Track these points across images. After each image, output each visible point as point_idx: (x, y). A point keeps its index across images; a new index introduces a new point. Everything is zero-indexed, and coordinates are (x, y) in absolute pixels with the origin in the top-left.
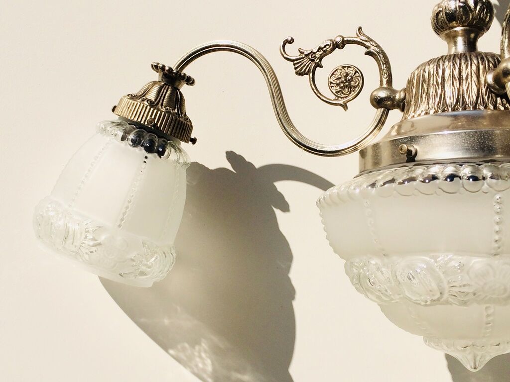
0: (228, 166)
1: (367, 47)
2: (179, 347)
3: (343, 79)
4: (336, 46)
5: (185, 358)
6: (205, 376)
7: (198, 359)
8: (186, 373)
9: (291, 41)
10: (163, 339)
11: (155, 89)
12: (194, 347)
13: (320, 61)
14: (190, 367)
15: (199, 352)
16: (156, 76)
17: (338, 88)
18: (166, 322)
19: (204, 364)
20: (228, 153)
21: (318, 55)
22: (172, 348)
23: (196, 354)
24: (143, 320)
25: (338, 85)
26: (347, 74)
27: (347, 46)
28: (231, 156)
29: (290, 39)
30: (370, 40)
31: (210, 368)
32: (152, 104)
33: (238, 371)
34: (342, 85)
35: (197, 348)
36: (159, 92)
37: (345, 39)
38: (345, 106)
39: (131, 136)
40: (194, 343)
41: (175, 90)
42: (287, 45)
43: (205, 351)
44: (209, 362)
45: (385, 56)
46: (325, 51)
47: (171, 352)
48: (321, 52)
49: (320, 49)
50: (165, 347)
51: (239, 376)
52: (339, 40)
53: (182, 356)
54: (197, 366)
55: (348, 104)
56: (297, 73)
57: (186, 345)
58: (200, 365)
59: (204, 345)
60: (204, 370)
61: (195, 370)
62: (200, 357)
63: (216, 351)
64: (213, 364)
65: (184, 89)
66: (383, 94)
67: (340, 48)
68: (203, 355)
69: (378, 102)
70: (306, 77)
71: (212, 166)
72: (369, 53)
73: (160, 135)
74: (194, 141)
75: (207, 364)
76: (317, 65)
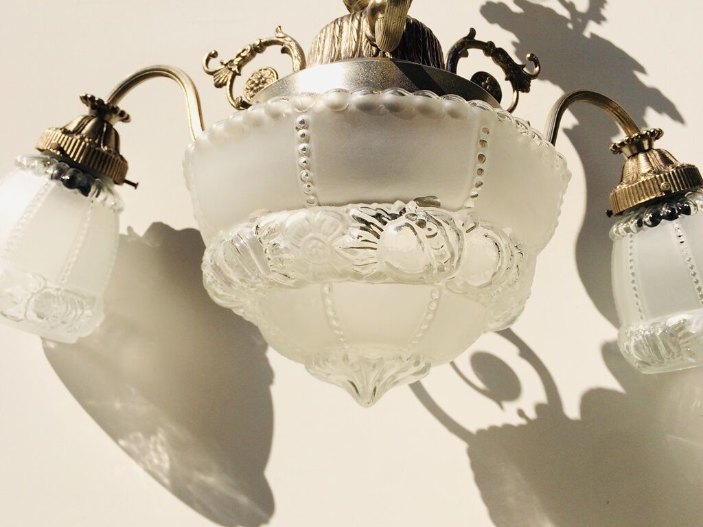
1: (282, 44)
2: (131, 436)
3: (257, 82)
4: (255, 50)
5: (137, 451)
6: (161, 475)
7: (153, 454)
8: (138, 470)
9: (214, 55)
10: (112, 427)
12: (149, 439)
13: (240, 67)
14: (143, 463)
15: (155, 444)
17: (251, 93)
18: (118, 405)
19: (160, 460)
21: (236, 61)
22: (123, 437)
23: (151, 446)
24: (91, 403)
25: (252, 89)
26: (262, 77)
27: (266, 48)
29: (213, 52)
30: (286, 36)
31: (166, 465)
33: (200, 470)
34: (255, 88)
35: (152, 439)
37: (262, 41)
40: (150, 432)
42: (211, 60)
43: (162, 444)
44: (166, 457)
47: (122, 442)
48: (240, 59)
49: (239, 55)
50: (115, 435)
51: (203, 477)
53: (134, 448)
54: (151, 461)
57: (140, 435)
58: (156, 461)
59: (161, 436)
60: (160, 468)
61: (150, 468)
62: (156, 450)
63: (175, 445)
64: (171, 460)
67: (259, 52)
68: (160, 448)
72: (284, 50)
73: (72, 164)
74: (135, 185)
75: (163, 459)
76: (235, 74)
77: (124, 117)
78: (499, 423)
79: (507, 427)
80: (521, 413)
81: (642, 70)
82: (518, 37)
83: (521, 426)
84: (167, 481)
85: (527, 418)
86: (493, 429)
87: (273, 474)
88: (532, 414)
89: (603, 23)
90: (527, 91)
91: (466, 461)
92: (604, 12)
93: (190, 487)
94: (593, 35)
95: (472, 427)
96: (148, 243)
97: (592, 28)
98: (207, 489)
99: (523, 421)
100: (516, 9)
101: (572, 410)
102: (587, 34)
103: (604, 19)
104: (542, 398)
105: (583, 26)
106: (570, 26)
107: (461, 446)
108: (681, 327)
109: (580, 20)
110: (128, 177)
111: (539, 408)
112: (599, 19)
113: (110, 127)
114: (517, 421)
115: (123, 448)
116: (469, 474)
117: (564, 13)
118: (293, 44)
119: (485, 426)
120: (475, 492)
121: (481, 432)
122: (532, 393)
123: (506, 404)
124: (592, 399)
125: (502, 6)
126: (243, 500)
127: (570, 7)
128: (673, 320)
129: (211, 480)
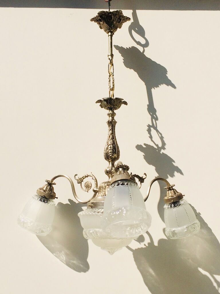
0: (69, 203)
4: (86, 177)
5: (58, 256)
6: (63, 261)
7: (61, 256)
8: (58, 260)
9: (77, 175)
10: (52, 250)
11: (46, 186)
13: (83, 180)
14: (59, 258)
15: (62, 254)
16: (47, 183)
18: (53, 246)
19: (63, 258)
20: (69, 199)
23: (61, 255)
24: (46, 245)
25: (86, 186)
26: (88, 184)
27: (89, 177)
28: (70, 200)
30: (93, 176)
31: (65, 259)
32: (44, 191)
35: (61, 253)
36: (46, 187)
38: (88, 192)
39: (39, 199)
40: (60, 252)
41: (51, 186)
42: (76, 176)
43: (63, 254)
44: (64, 257)
45: (96, 180)
46: (84, 178)
47: (54, 254)
48: (83, 178)
49: (83, 177)
50: (53, 253)
51: (73, 261)
52: (87, 175)
54: (61, 258)
55: (88, 191)
56: (78, 183)
57: (58, 252)
58: (62, 258)
59: (63, 252)
62: (62, 256)
63: (67, 255)
65: (53, 186)
66: (95, 189)
68: (63, 255)
69: (94, 191)
70: (80, 184)
71: (64, 203)
72: (93, 179)
73: (46, 198)
74: (57, 198)
75: (64, 258)
76: (82, 181)
77: (55, 184)
78: (140, 247)
79: (142, 248)
80: (145, 245)
81: (174, 162)
82: (145, 154)
83: (145, 248)
84: (65, 262)
85: (146, 246)
86: (139, 248)
87: (89, 260)
88: (147, 245)
89: (165, 150)
90: (143, 182)
91: (132, 256)
92: (165, 147)
93: (70, 264)
94: (163, 153)
95: (134, 249)
96: (57, 207)
97: (162, 151)
98: (74, 264)
99: (145, 247)
100: (144, 146)
101: (156, 244)
102: (161, 153)
103: (165, 149)
104: (149, 241)
105: (160, 151)
106: (157, 151)
107: (131, 253)
108: (174, 231)
109: (159, 149)
110: (56, 197)
111: (149, 244)
112: (164, 149)
113: (52, 187)
114: (144, 247)
115: (55, 256)
116: (133, 259)
117: (156, 147)
118: (94, 178)
119: (137, 248)
120: (134, 263)
121: (136, 249)
122: (147, 240)
123: (141, 243)
124: (161, 241)
125: (141, 146)
126: (82, 266)
127: (157, 145)
128: (174, 229)
129: (75, 262)
